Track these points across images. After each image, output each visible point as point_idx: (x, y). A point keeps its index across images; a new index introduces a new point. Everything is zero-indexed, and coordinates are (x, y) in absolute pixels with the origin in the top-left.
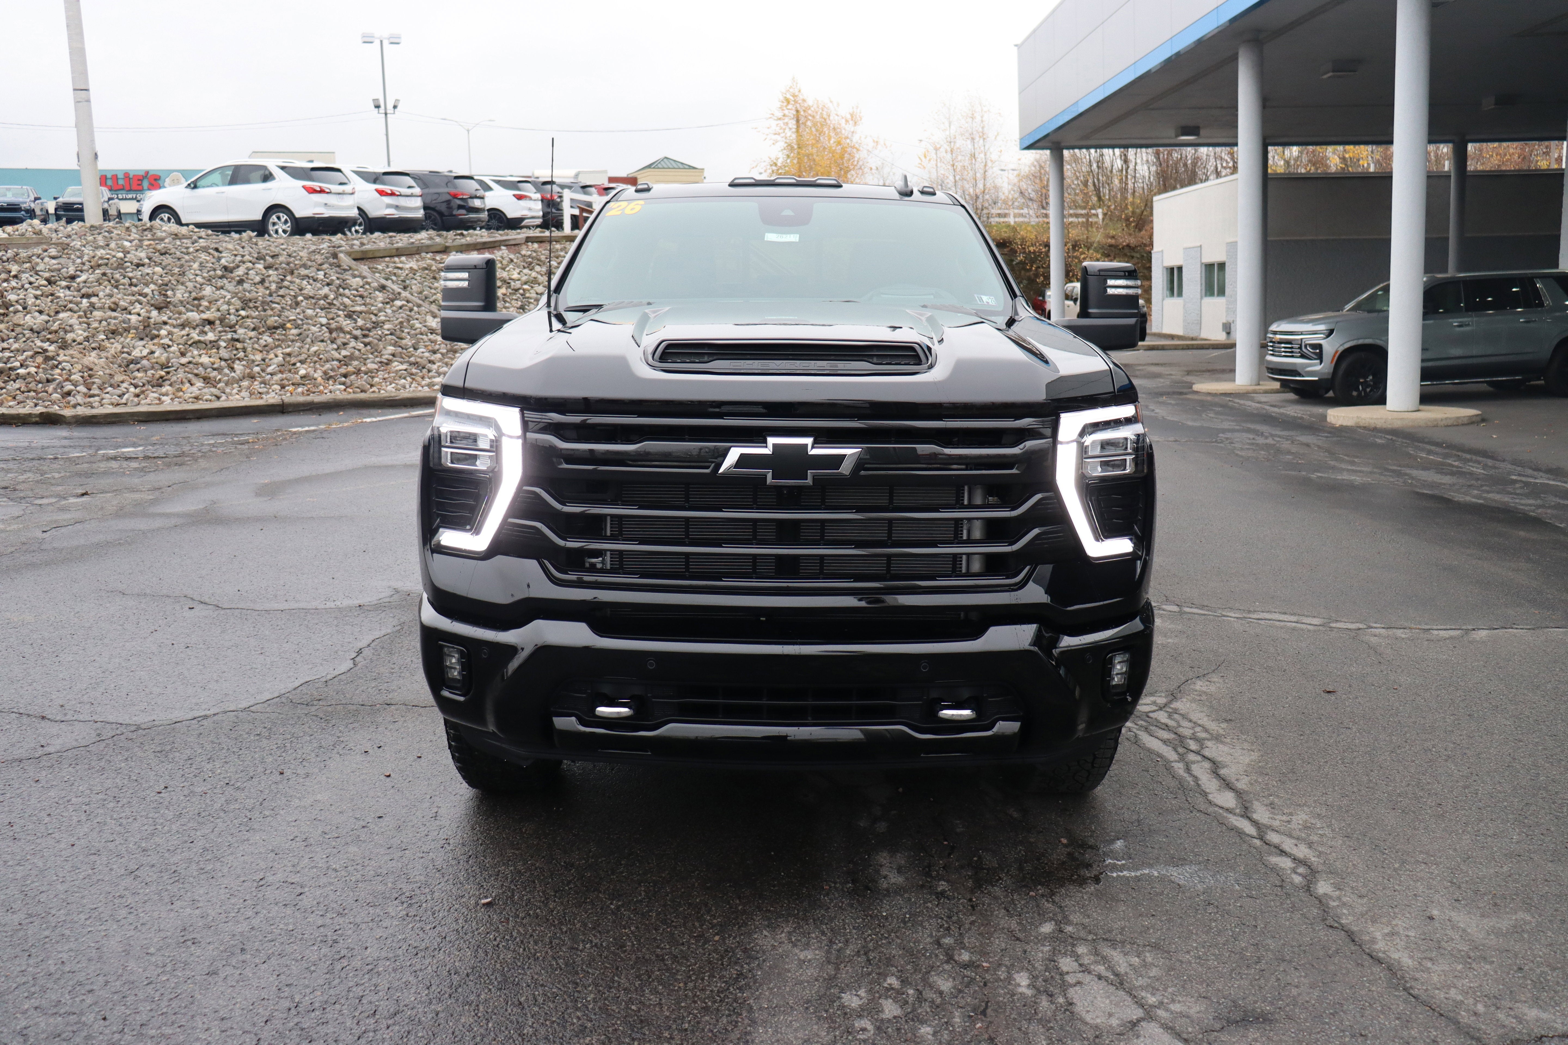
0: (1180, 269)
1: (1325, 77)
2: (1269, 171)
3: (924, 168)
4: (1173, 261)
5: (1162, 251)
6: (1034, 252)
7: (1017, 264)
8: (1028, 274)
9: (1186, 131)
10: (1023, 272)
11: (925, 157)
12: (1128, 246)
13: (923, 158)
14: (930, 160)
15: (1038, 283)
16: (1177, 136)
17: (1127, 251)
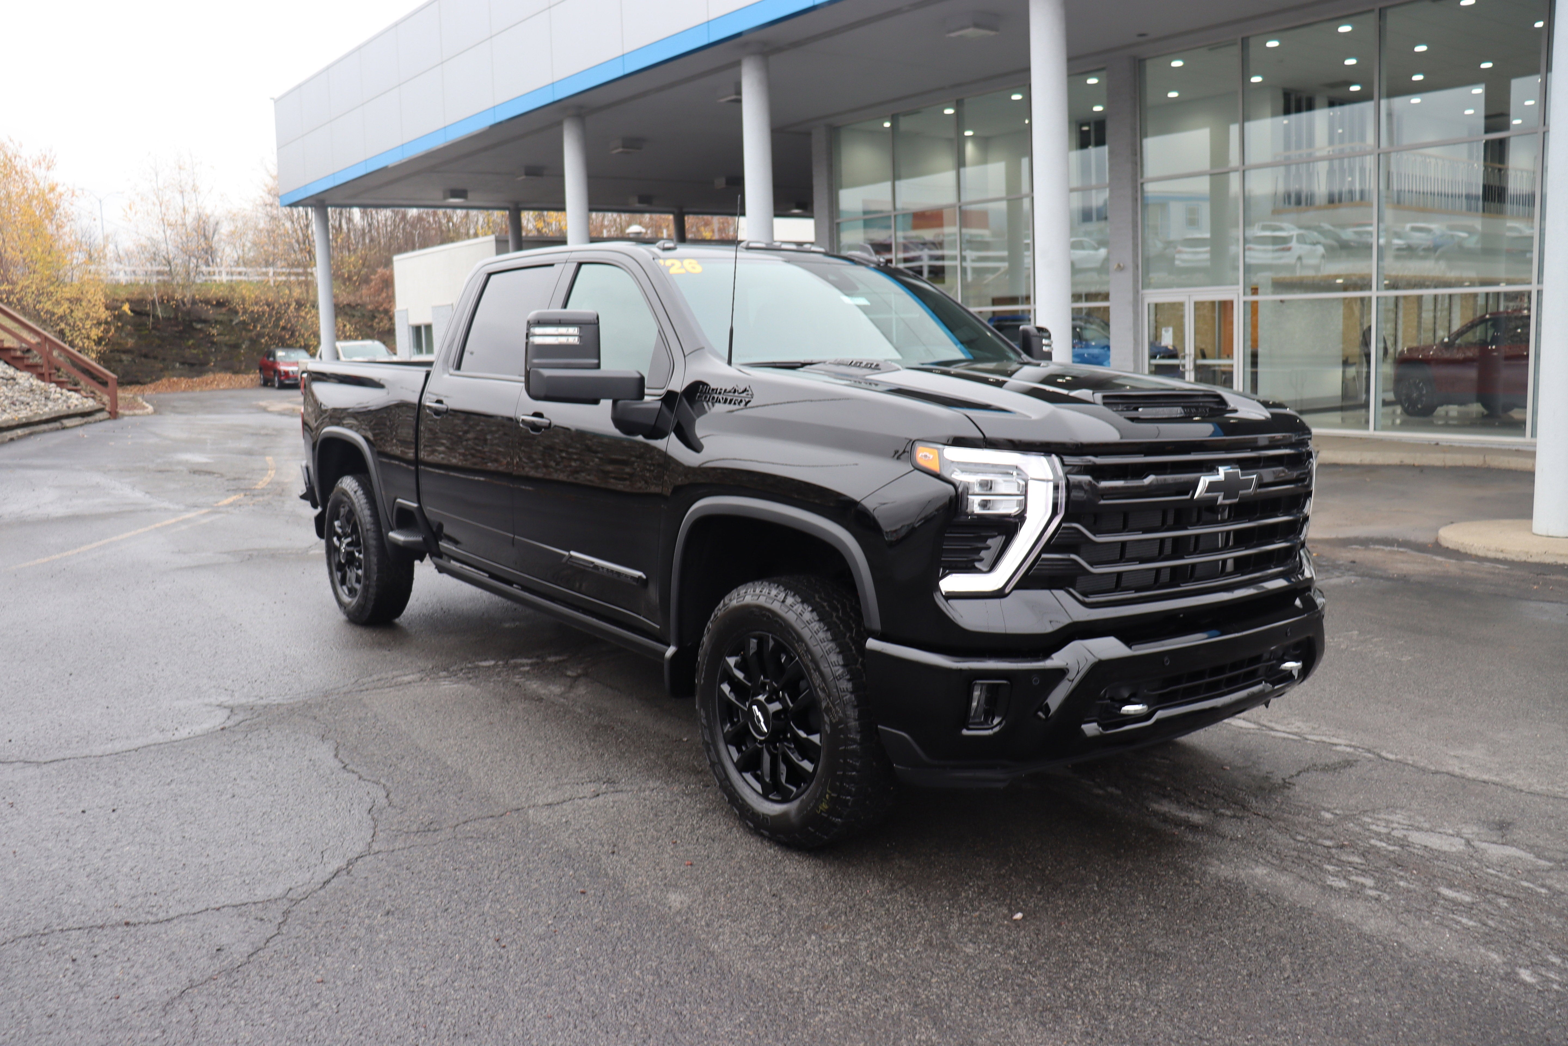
0: (428, 327)
1: (615, 151)
2: (524, 234)
3: (130, 220)
4: (421, 320)
5: (407, 310)
6: (258, 312)
7: (237, 324)
8: (249, 334)
9: (455, 193)
10: (244, 333)
11: (130, 208)
12: (349, 305)
13: (128, 210)
14: (136, 213)
15: (262, 344)
16: (445, 198)
17: (347, 309)
